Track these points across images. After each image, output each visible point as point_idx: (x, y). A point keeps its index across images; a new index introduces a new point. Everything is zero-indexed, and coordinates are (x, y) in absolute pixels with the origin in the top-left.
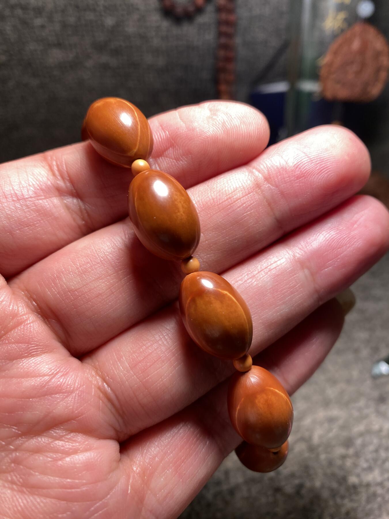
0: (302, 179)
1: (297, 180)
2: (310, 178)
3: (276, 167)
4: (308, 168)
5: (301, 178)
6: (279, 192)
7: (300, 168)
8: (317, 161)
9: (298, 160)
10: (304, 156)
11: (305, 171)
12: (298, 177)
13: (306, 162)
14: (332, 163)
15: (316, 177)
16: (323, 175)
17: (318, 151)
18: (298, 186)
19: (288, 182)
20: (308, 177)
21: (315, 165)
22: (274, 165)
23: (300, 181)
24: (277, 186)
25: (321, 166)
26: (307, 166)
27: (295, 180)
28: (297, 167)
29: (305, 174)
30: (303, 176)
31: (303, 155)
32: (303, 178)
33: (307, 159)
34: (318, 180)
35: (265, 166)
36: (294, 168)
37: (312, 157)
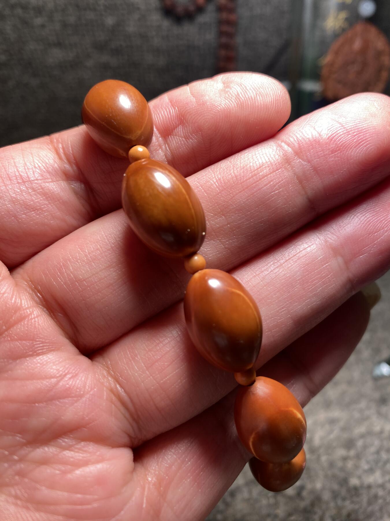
0: (338, 153)
1: (332, 154)
2: (347, 152)
3: (307, 140)
4: (344, 141)
5: (336, 151)
6: (312, 168)
7: (335, 141)
8: (354, 133)
9: (332, 132)
10: (340, 127)
11: (341, 144)
12: (333, 152)
13: (341, 133)
14: (372, 134)
15: (354, 150)
16: (361, 148)
17: (355, 120)
18: (333, 161)
19: (322, 157)
20: (344, 151)
21: (351, 137)
22: (306, 137)
23: (336, 155)
24: (309, 162)
25: (359, 138)
26: (343, 139)
27: (330, 154)
28: (331, 140)
29: (341, 148)
30: (339, 150)
31: (339, 125)
32: (339, 151)
33: (343, 130)
34: (355, 154)
35: (296, 139)
36: (328, 140)
37: (348, 128)
